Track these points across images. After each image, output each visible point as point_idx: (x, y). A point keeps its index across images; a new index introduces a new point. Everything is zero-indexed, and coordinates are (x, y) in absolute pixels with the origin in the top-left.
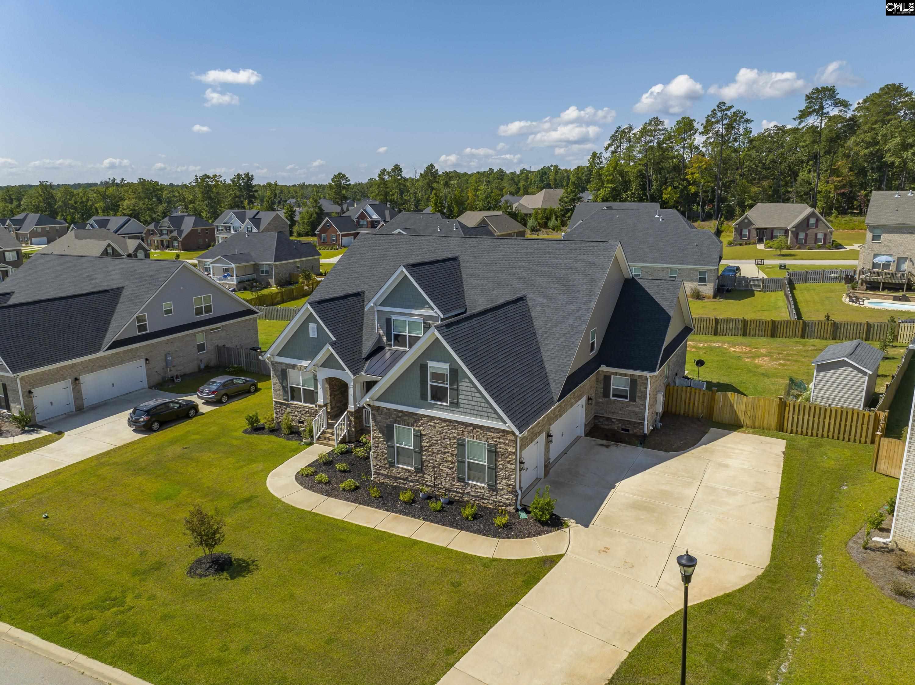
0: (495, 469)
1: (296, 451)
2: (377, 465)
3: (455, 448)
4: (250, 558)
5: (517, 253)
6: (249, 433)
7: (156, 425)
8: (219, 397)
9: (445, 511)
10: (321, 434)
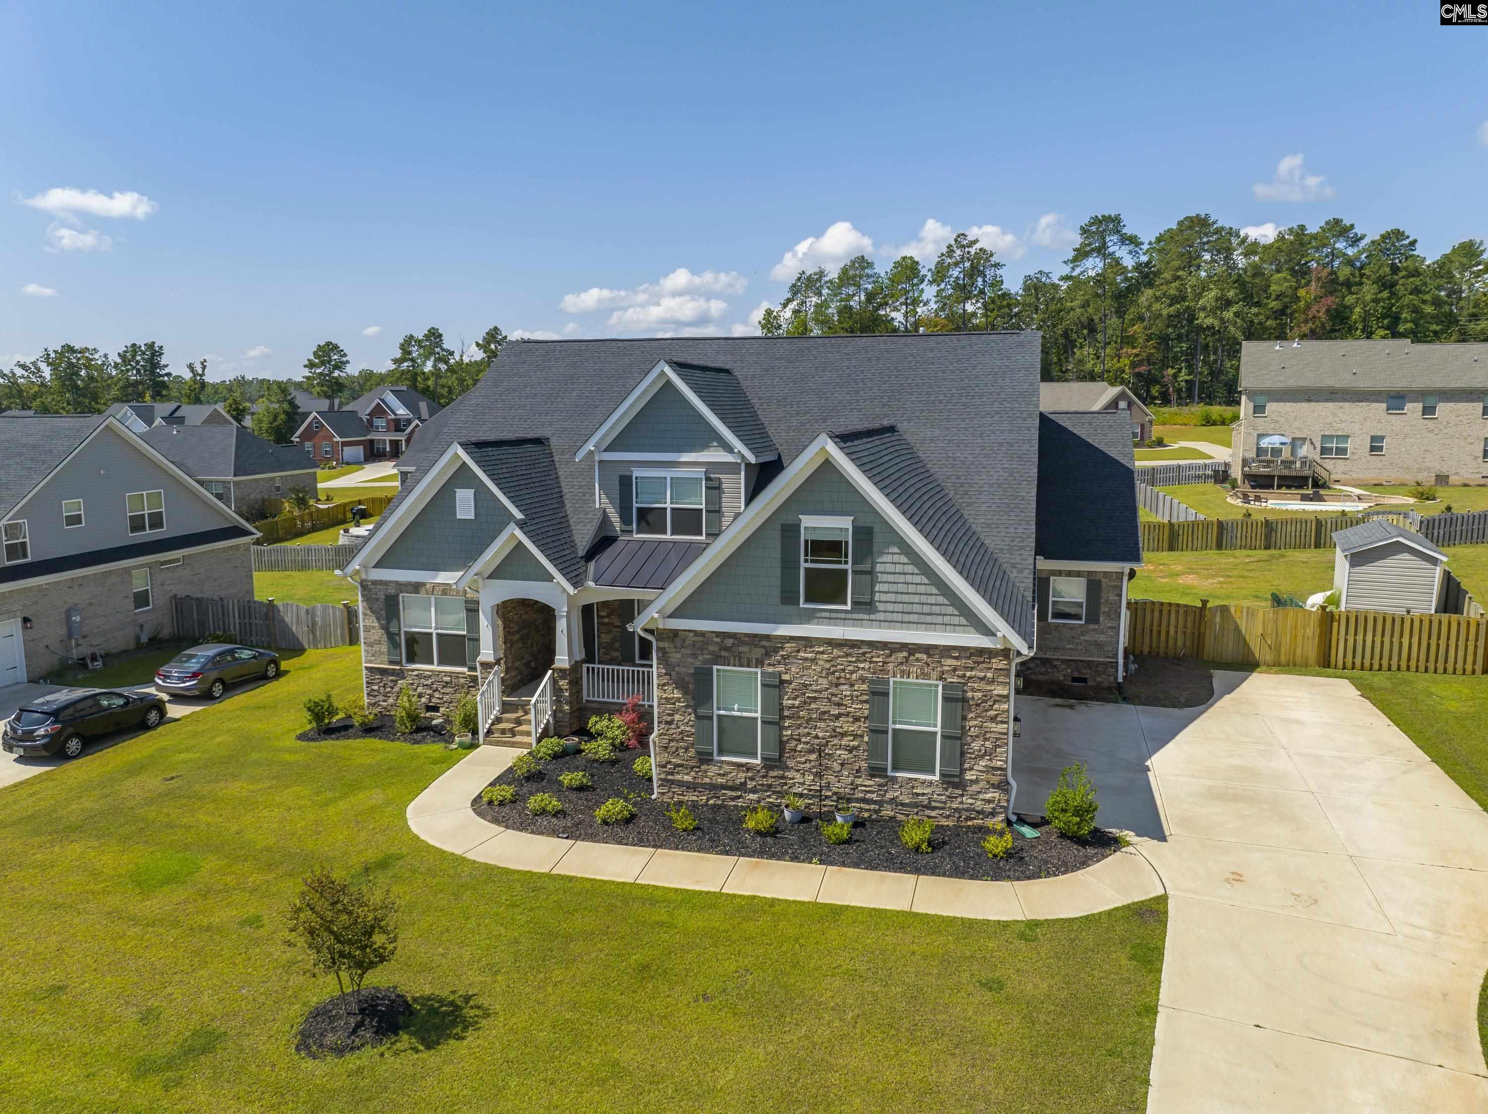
0: (960, 738)
1: (446, 763)
2: (670, 762)
3: (862, 702)
4: (453, 992)
5: (850, 359)
6: (312, 740)
7: (74, 745)
8: (206, 686)
9: (857, 841)
10: (493, 724)
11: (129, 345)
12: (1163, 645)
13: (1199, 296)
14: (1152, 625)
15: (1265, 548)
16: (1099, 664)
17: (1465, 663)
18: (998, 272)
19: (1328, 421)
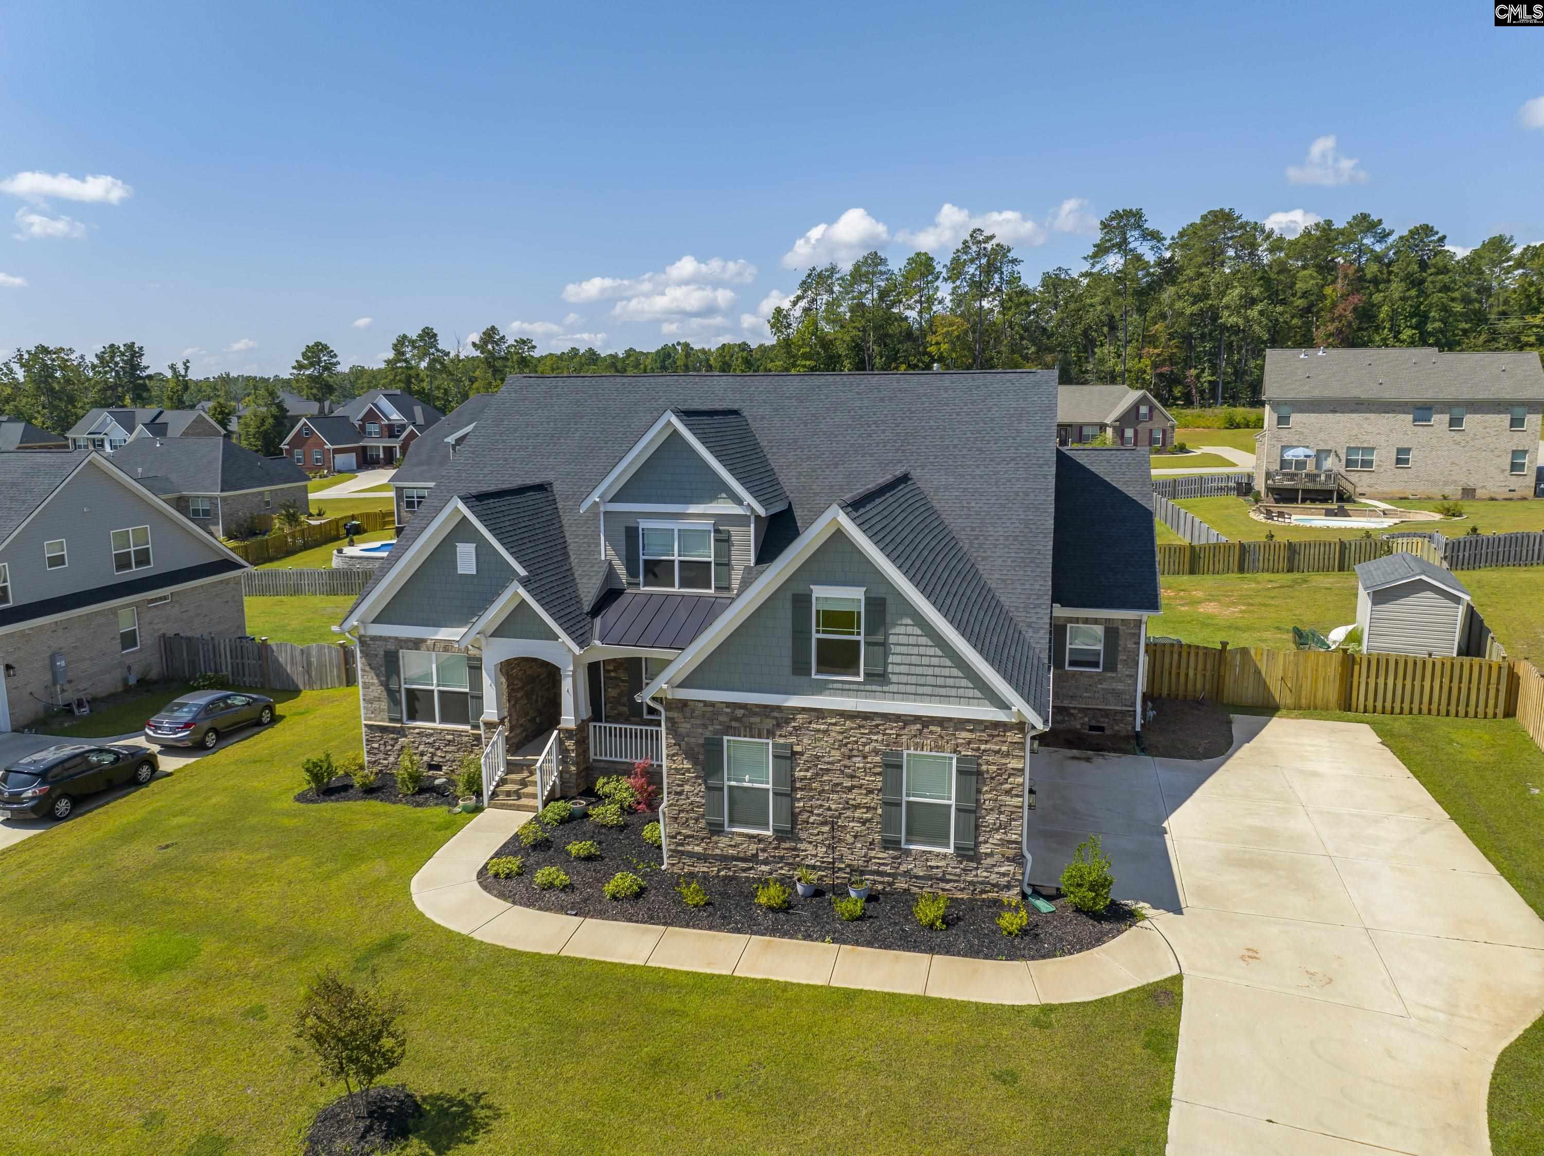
0: (975, 812)
1: (451, 828)
2: (680, 833)
3: (875, 774)
4: (463, 1090)
5: (861, 399)
6: (312, 801)
7: (63, 806)
8: (198, 737)
9: (870, 917)
10: (497, 786)
11: (107, 346)
12: (1182, 688)
13: (1223, 294)
14: (1171, 667)
15: (1288, 571)
16: (1116, 712)
17: (1486, 706)
18: (1016, 268)
19: (1354, 432)
